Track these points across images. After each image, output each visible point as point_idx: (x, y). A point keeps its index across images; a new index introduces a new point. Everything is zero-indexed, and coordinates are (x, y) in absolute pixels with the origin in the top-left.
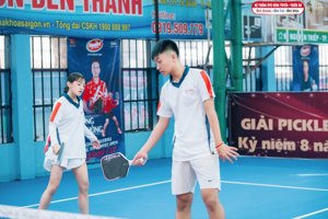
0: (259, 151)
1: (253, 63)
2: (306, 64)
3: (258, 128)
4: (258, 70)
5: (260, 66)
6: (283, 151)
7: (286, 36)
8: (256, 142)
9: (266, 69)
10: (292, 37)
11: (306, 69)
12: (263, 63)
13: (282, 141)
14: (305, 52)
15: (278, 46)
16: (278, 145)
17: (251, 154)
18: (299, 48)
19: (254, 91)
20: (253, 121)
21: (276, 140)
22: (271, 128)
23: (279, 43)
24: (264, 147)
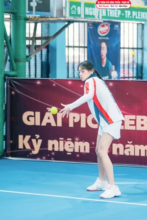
0: (44, 153)
1: (38, 42)
2: (104, 45)
3: (44, 124)
4: (44, 51)
5: (47, 47)
6: (74, 153)
7: (80, 10)
8: (40, 141)
9: (55, 50)
10: (88, 11)
11: (104, 52)
12: (51, 43)
13: (73, 141)
14: (103, 30)
15: (70, 22)
16: (69, 146)
17: (35, 156)
18: (96, 25)
19: (39, 77)
20: (38, 114)
21: (65, 139)
22: (60, 124)
23: (72, 18)
24: (50, 148)
